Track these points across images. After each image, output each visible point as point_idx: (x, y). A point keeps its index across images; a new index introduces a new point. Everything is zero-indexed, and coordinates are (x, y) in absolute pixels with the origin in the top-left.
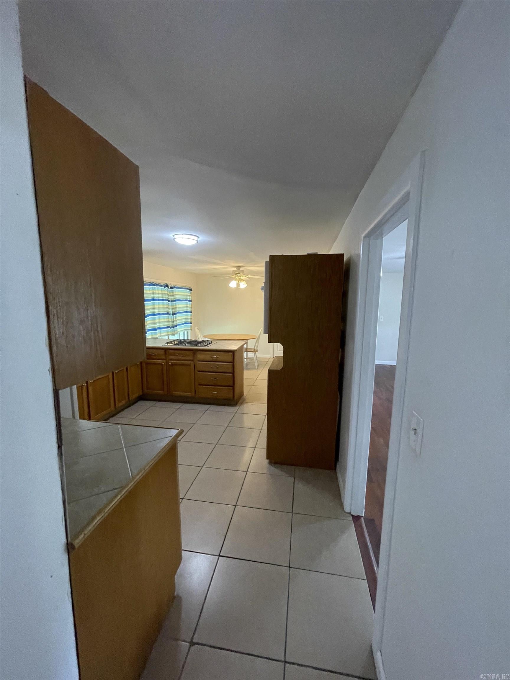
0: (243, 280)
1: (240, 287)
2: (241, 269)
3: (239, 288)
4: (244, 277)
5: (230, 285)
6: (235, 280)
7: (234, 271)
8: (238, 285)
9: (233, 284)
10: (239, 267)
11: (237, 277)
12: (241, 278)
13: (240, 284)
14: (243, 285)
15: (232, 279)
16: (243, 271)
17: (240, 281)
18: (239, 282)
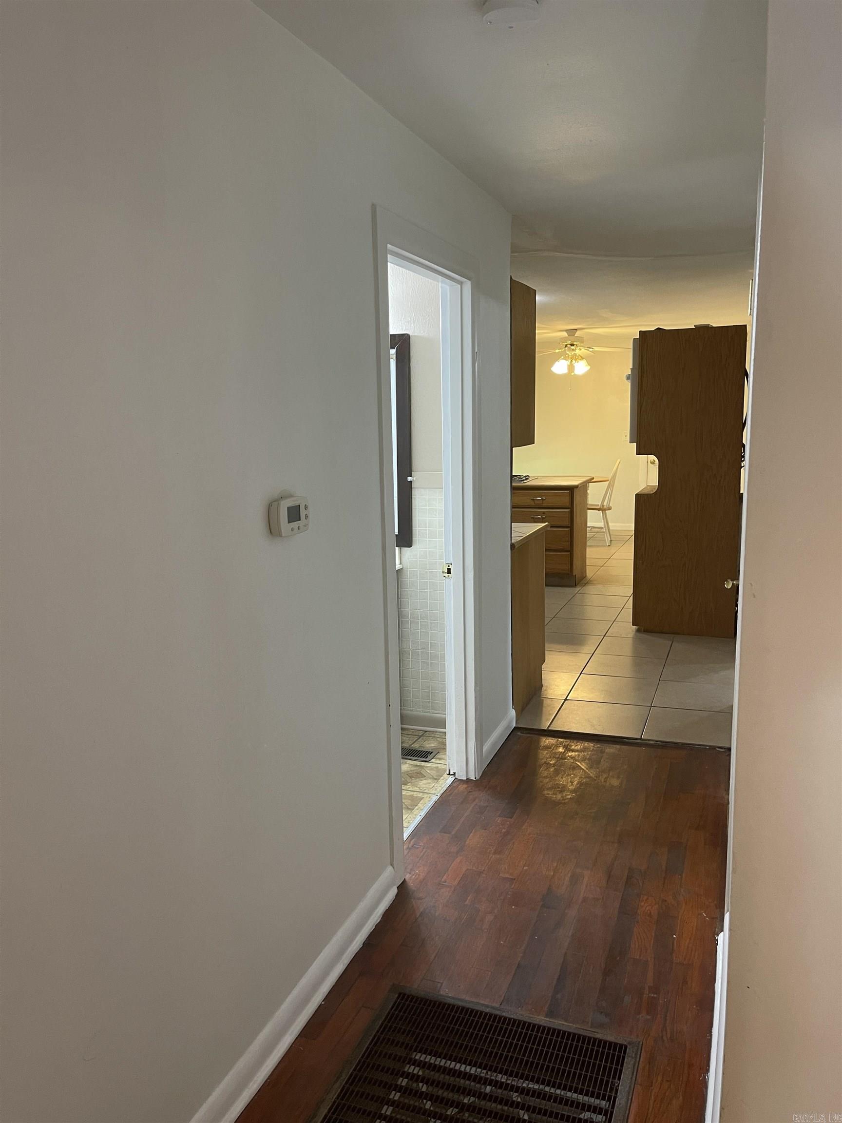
0: (582, 358)
1: (574, 372)
2: (578, 334)
3: (573, 374)
4: (583, 350)
5: (552, 369)
6: (565, 359)
7: (563, 339)
8: (571, 368)
9: (560, 367)
10: (572, 332)
11: (568, 352)
12: (578, 352)
13: (574, 366)
14: (581, 368)
15: (556, 358)
16: (581, 340)
17: (576, 360)
18: (574, 361)
